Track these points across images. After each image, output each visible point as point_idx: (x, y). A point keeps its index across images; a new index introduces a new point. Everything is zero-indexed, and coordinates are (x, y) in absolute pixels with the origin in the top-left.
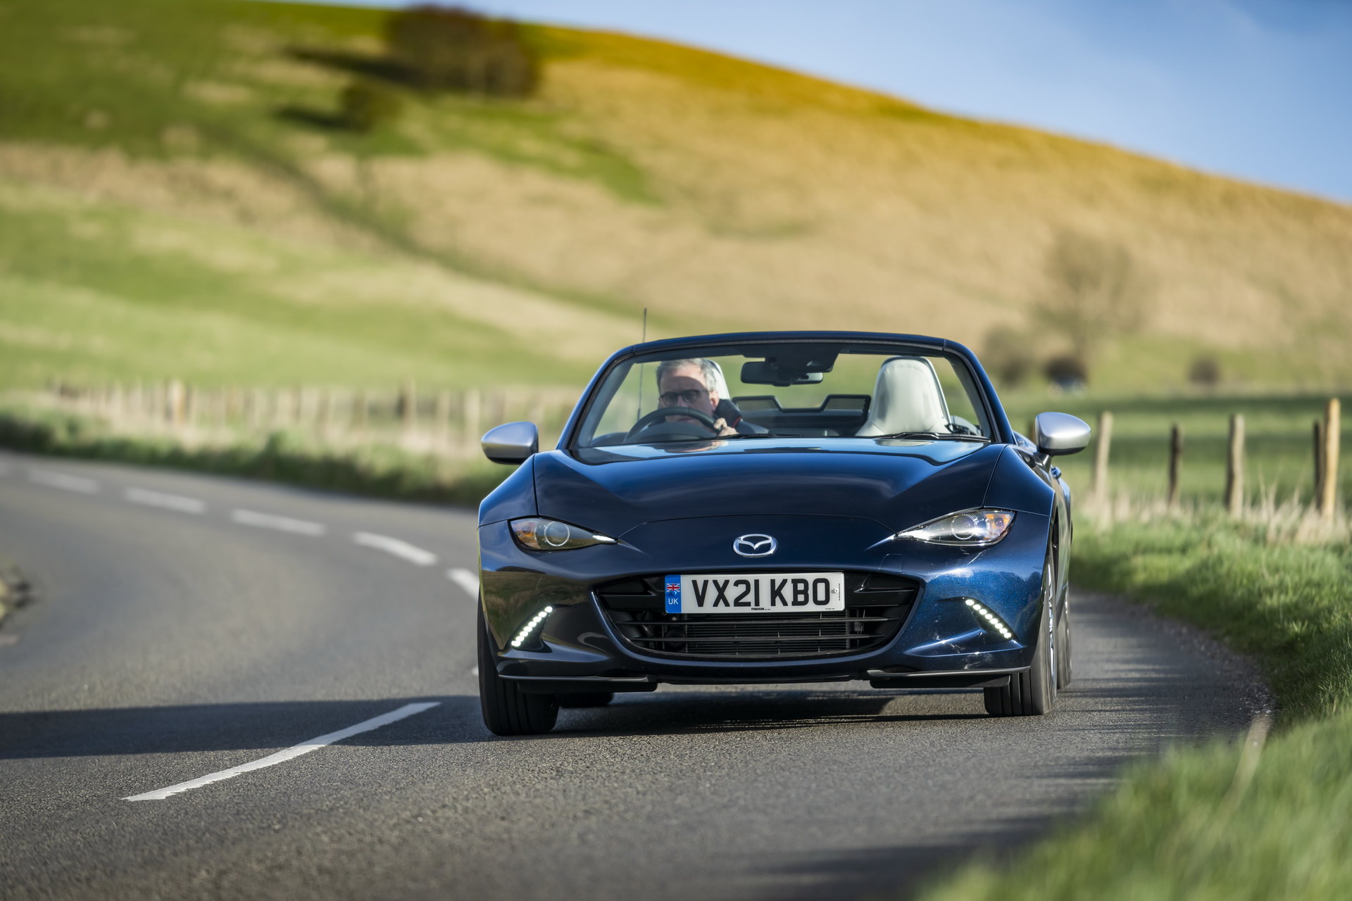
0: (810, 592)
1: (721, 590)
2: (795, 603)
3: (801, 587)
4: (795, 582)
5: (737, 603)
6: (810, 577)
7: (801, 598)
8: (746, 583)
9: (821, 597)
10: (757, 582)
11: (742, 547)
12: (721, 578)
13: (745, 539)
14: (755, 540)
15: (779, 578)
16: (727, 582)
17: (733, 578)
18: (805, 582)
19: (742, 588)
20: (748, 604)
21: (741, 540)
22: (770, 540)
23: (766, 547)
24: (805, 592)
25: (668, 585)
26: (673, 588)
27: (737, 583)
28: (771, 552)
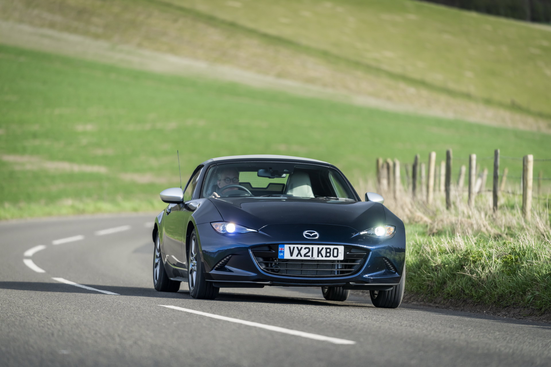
4: (326, 249)
8: (309, 248)
11: (306, 235)
13: (307, 232)
14: (311, 233)
16: (302, 248)
20: (309, 256)
21: (305, 232)
22: (316, 233)
23: (315, 236)
25: (280, 248)
26: (282, 249)
28: (317, 238)
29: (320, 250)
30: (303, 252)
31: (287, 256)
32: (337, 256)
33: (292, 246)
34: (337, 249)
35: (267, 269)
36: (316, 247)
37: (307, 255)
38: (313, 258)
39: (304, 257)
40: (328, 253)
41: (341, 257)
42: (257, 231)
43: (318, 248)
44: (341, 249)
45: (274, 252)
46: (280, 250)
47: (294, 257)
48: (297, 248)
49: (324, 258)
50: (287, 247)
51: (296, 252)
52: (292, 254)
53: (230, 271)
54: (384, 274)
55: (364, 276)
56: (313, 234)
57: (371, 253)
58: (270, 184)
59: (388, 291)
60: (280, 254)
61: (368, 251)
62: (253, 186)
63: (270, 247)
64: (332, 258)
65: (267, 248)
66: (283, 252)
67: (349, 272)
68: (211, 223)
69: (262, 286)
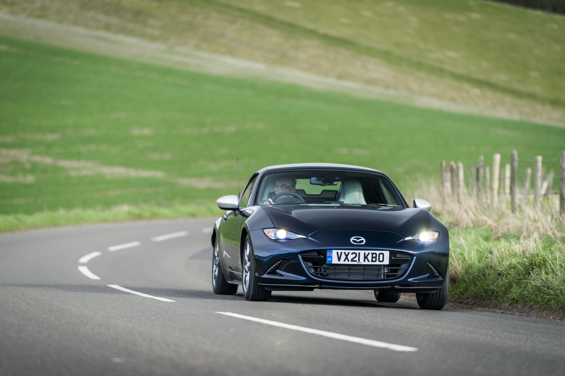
0: (377, 258)
1: (347, 256)
2: (372, 261)
3: (374, 255)
4: (372, 254)
5: (352, 260)
6: (378, 252)
7: (374, 259)
8: (356, 253)
9: (381, 259)
10: (359, 253)
11: (353, 241)
12: (347, 252)
13: (354, 238)
14: (358, 239)
15: (367, 252)
16: (349, 253)
17: (351, 252)
18: (376, 254)
19: (354, 255)
20: (356, 261)
21: (352, 239)
22: (363, 239)
23: (362, 241)
24: (376, 257)
25: (328, 253)
26: (330, 254)
27: (352, 254)
28: (363, 243)
29: (366, 255)
30: (350, 257)
31: (335, 261)
32: (383, 261)
33: (339, 251)
34: (383, 254)
35: (317, 274)
36: (362, 253)
37: (354, 260)
38: (360, 263)
39: (351, 261)
40: (374, 257)
41: (386, 262)
42: (307, 237)
43: (365, 253)
44: (387, 254)
45: (323, 257)
46: (328, 255)
47: (342, 262)
48: (345, 253)
49: (370, 263)
50: (334, 252)
51: (343, 257)
52: (339, 259)
53: (281, 275)
54: (428, 278)
55: (409, 280)
56: (360, 240)
57: (415, 258)
58: (324, 191)
59: (433, 294)
60: (329, 259)
61: (412, 255)
62: (307, 193)
63: (319, 252)
64: (377, 263)
65: (315, 254)
66: (331, 257)
67: (395, 275)
68: (263, 229)
69: (312, 289)
